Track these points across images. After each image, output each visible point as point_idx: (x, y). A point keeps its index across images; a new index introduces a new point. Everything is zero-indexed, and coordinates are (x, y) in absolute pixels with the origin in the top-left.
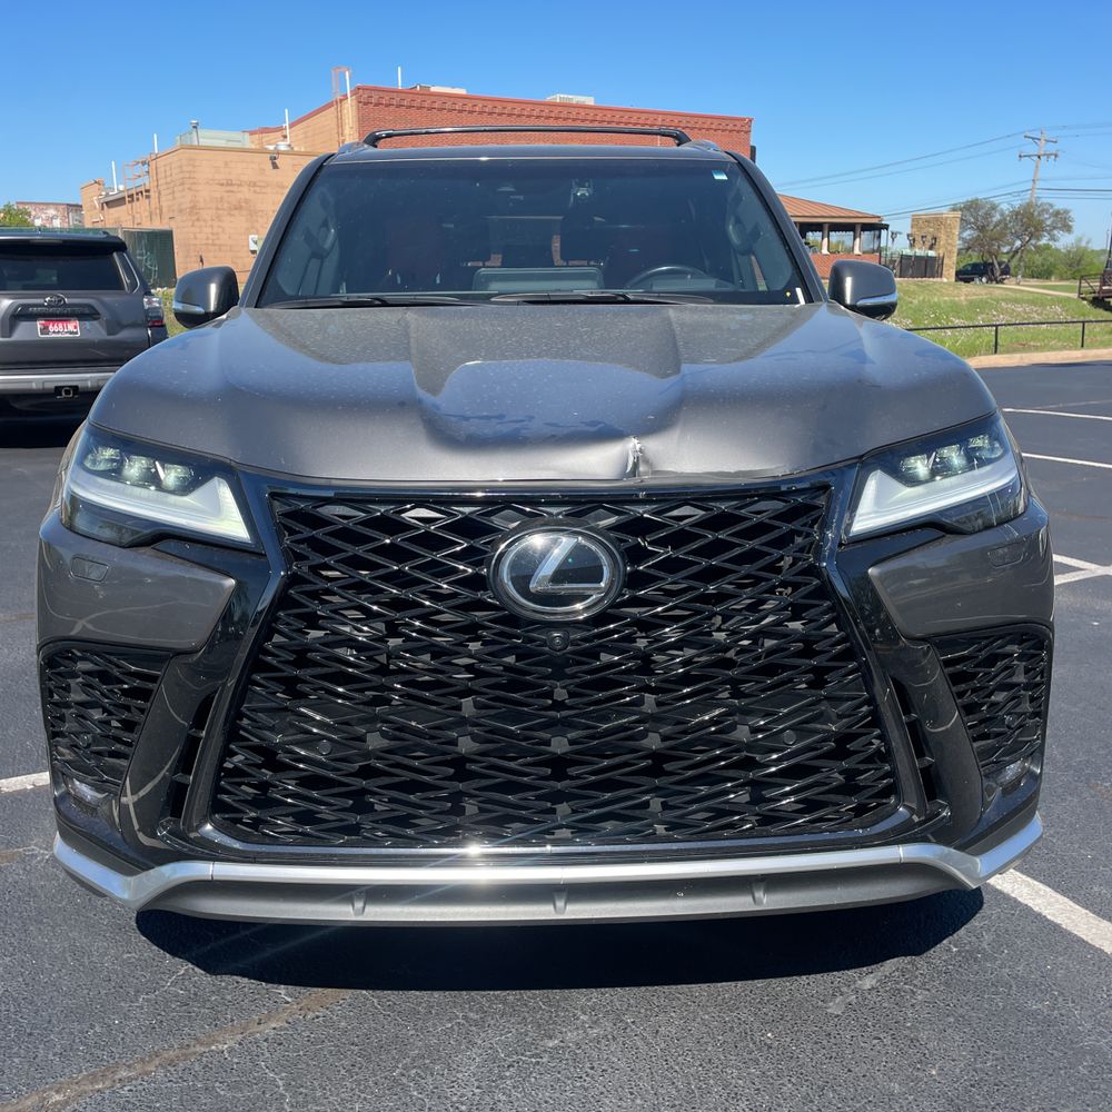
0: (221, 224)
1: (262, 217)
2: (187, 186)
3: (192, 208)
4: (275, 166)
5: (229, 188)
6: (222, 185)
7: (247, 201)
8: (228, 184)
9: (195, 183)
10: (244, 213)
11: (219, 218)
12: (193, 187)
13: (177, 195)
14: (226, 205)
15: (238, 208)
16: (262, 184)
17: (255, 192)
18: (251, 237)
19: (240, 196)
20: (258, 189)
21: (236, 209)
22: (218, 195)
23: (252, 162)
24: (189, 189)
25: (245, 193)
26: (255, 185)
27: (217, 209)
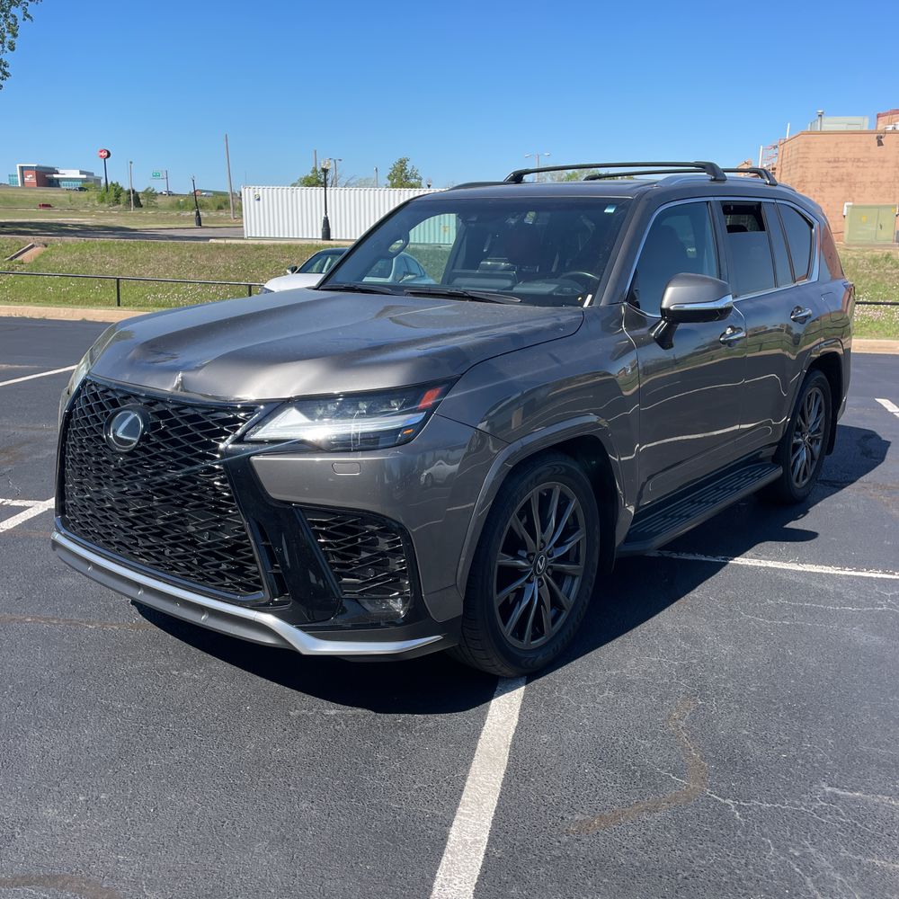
0: (822, 194)
1: (860, 187)
2: (799, 165)
3: (801, 182)
4: (880, 143)
5: (836, 165)
6: (829, 162)
7: (848, 175)
8: (835, 161)
9: (807, 162)
10: (845, 184)
11: (821, 189)
12: (805, 165)
13: (792, 172)
14: (829, 179)
15: (842, 180)
16: (866, 160)
17: (858, 167)
18: (846, 204)
19: (844, 170)
20: (861, 164)
21: (838, 181)
22: (824, 171)
23: (860, 142)
24: (801, 167)
25: (849, 167)
26: (859, 160)
27: (822, 182)
